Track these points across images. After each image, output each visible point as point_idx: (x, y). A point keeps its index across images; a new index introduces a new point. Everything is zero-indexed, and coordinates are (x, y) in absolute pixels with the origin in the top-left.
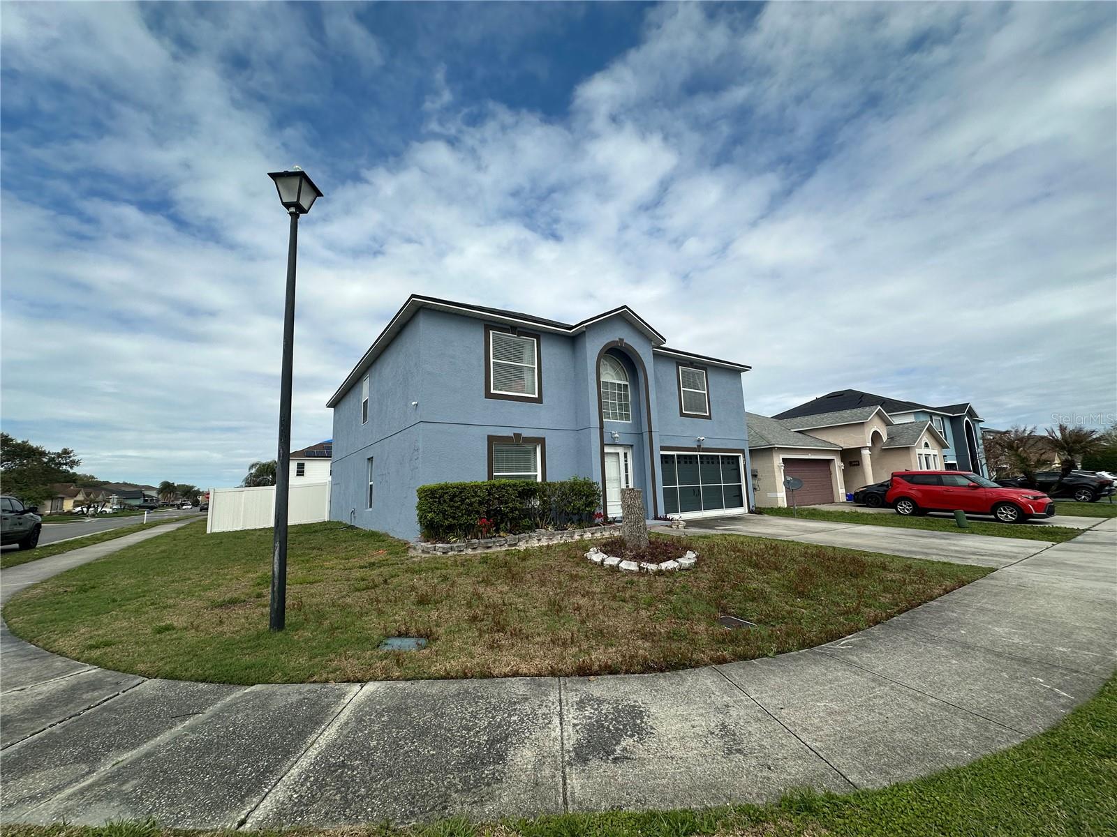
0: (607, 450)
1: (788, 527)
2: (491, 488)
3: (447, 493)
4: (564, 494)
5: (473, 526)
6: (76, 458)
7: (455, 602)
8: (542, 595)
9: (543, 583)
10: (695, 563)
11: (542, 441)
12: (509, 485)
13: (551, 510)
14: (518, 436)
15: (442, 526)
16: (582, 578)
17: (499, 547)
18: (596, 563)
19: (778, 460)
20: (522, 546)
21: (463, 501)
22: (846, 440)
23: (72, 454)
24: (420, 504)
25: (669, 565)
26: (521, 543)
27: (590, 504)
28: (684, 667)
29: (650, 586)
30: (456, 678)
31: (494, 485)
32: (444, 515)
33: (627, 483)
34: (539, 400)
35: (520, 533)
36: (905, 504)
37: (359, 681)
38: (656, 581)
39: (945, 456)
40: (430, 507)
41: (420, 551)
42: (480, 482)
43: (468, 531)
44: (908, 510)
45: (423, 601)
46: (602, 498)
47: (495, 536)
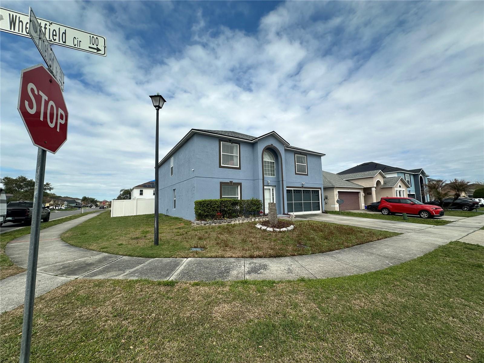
0: (265, 187)
1: (335, 218)
2: (221, 202)
3: (206, 203)
4: (248, 204)
5: (215, 215)
6: (52, 187)
7: (211, 239)
8: (239, 238)
9: (240, 234)
10: (293, 229)
11: (240, 184)
12: (228, 201)
13: (243, 210)
14: (231, 182)
15: (204, 215)
16: (253, 233)
17: (224, 223)
18: (258, 228)
19: (336, 192)
20: (233, 223)
21: (211, 206)
22: (365, 184)
23: (50, 185)
24: (195, 207)
25: (284, 229)
26: (232, 222)
27: (258, 208)
28: (282, 256)
29: (276, 235)
30: (214, 257)
31: (222, 201)
32: (204, 211)
33: (273, 200)
34: (239, 168)
35: (232, 218)
36: (385, 210)
37: (186, 258)
38: (279, 234)
39: (410, 191)
40: (199, 208)
41: (196, 224)
42: (217, 199)
43: (213, 217)
44: (386, 213)
45: (200, 239)
46: (263, 206)
47: (223, 219)
